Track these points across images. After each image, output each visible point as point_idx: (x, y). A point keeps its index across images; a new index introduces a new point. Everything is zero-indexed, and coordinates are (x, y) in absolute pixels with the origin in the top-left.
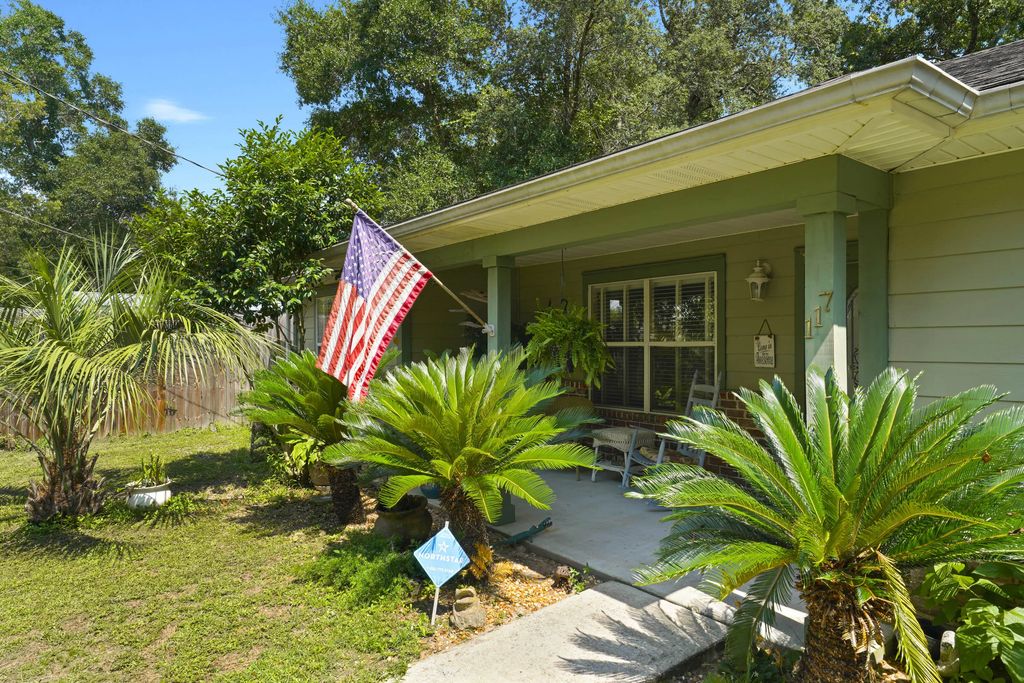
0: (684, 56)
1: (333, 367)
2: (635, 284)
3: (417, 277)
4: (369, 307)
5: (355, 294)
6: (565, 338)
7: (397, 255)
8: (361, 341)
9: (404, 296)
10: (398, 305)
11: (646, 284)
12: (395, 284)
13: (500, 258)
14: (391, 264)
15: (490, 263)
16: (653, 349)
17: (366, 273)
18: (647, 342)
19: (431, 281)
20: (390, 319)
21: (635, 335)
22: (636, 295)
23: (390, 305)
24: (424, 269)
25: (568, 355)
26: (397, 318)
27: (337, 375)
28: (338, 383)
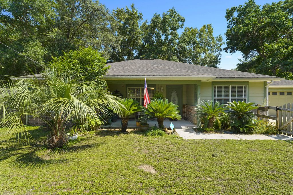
2: (138, 88)
11: (141, 88)
16: (142, 99)
18: (141, 97)
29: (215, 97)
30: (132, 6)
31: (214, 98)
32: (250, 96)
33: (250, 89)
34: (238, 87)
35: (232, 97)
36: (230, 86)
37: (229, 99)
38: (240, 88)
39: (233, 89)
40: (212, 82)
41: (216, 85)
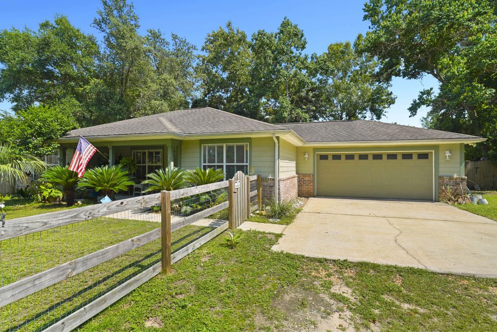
0: (162, 82)
1: (73, 169)
2: (144, 151)
3: (94, 150)
4: (83, 156)
5: (80, 154)
6: (129, 163)
7: (90, 145)
8: (82, 164)
9: (91, 154)
10: (89, 156)
11: (147, 151)
12: (89, 152)
13: (113, 146)
14: (88, 147)
15: (110, 147)
16: (148, 166)
17: (82, 149)
18: (147, 165)
19: (97, 151)
20: (87, 159)
21: (144, 162)
22: (144, 153)
23: (87, 156)
24: (95, 148)
25: (129, 167)
26: (89, 159)
27: (75, 171)
28: (76, 173)
29: (205, 162)
30: (229, 25)
31: (203, 164)
32: (252, 160)
33: (252, 150)
34: (237, 147)
35: (227, 162)
36: (224, 145)
37: (223, 165)
38: (240, 149)
39: (230, 149)
40: (201, 140)
41: (207, 145)
